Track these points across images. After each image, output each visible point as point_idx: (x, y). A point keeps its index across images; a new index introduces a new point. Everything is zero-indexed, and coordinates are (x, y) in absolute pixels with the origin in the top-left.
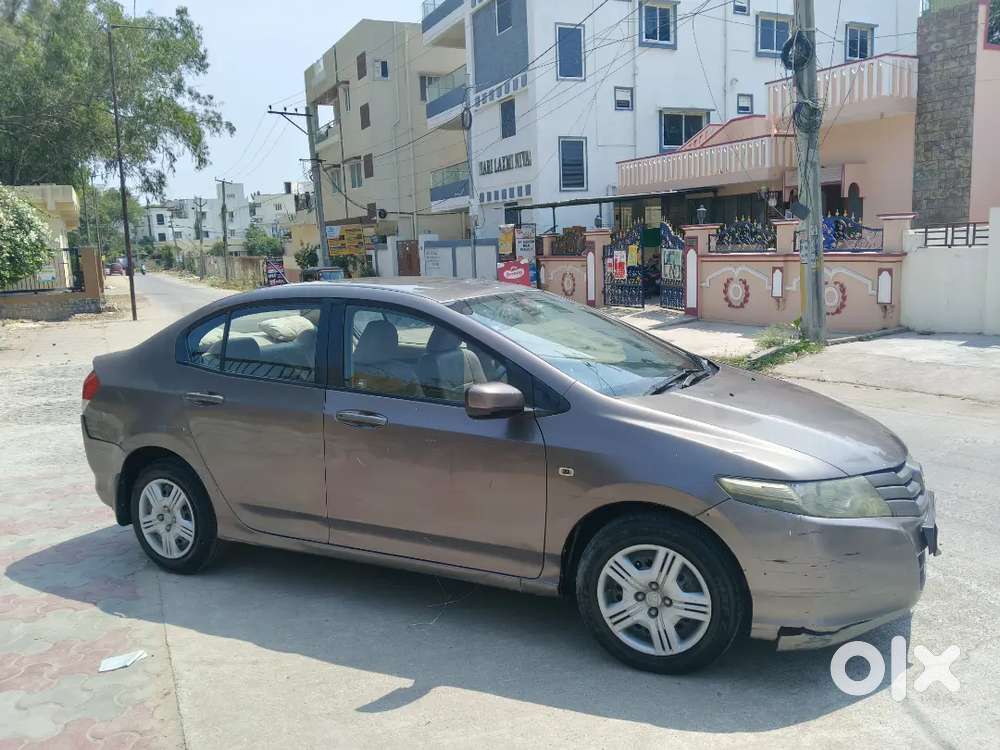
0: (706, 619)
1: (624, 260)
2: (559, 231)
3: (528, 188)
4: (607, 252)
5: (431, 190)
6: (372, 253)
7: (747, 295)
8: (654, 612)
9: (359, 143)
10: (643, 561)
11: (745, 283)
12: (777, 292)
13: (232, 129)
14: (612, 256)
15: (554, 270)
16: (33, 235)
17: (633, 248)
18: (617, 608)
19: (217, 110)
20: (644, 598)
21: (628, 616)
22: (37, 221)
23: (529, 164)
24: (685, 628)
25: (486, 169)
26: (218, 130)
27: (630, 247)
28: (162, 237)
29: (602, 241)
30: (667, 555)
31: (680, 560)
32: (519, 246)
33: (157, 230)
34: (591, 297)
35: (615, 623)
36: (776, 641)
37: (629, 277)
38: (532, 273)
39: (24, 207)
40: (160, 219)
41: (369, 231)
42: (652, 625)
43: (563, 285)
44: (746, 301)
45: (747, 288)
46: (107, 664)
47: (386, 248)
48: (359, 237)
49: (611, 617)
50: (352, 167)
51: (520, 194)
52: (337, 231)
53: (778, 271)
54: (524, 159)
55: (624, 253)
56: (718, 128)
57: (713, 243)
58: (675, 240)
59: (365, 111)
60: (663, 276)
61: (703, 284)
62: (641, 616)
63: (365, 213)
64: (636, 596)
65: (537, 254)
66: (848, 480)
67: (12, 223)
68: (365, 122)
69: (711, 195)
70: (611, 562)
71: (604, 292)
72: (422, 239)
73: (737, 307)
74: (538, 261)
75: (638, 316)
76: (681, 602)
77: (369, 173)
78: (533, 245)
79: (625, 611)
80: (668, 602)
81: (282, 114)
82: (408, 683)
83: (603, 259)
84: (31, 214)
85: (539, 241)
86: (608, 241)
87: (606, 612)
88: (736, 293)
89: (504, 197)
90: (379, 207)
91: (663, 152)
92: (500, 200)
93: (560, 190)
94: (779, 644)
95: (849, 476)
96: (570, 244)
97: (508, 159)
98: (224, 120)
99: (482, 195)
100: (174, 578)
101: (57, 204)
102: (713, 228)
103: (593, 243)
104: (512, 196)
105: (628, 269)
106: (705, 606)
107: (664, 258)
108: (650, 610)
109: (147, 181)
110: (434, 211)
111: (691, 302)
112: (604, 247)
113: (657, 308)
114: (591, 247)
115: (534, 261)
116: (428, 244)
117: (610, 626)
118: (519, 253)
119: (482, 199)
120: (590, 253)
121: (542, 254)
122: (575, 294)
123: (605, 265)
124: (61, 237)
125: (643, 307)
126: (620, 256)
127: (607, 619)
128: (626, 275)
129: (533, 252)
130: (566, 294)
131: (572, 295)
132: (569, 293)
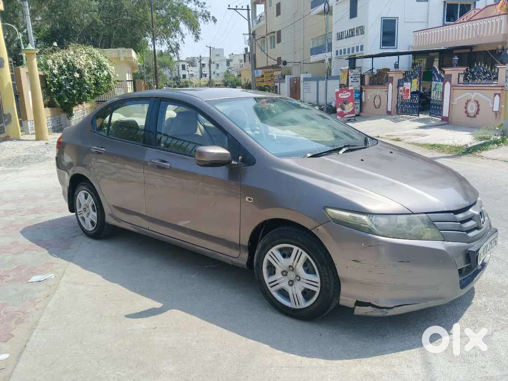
0: (318, 290)
1: (409, 88)
2: (375, 71)
3: (362, 47)
4: (400, 83)
5: (311, 49)
6: (277, 84)
7: (478, 110)
8: (291, 283)
9: (275, 24)
10: (286, 254)
11: (477, 102)
12: (496, 109)
13: (215, 21)
14: (402, 86)
15: (371, 94)
16: (106, 73)
17: (415, 81)
18: (272, 278)
19: (208, 10)
20: (286, 275)
21: (278, 284)
22: (108, 65)
23: (363, 34)
24: (307, 294)
25: (340, 37)
26: (207, 21)
27: (413, 80)
28: (184, 76)
29: (397, 77)
30: (298, 251)
31: (305, 255)
32: (351, 80)
33: (182, 73)
34: (389, 109)
35: (271, 287)
36: (353, 309)
37: (411, 98)
38: (358, 95)
39: (102, 58)
40: (184, 67)
41: (277, 73)
42: (290, 290)
43: (374, 102)
44: (477, 113)
45: (478, 106)
46: (35, 278)
47: (284, 82)
48: (272, 76)
49: (270, 283)
50: (271, 38)
51: (357, 51)
52: (260, 72)
53: (497, 96)
54: (361, 30)
55: (409, 84)
56: (479, 11)
57: (461, 78)
58: (439, 76)
59: (278, 6)
60: (432, 98)
61: (454, 103)
62: (284, 284)
63: (276, 63)
64: (282, 273)
65: (361, 84)
66: (412, 215)
67: (96, 66)
68: (278, 13)
69: (469, 51)
70: (269, 252)
71: (397, 106)
72: (302, 76)
73: (472, 117)
74: (361, 89)
75: (414, 121)
76: (305, 279)
77: (279, 41)
78: (359, 79)
79: (276, 280)
80: (298, 278)
81: (235, 9)
82: (158, 305)
83: (398, 87)
84: (105, 62)
85: (362, 77)
86: (401, 77)
87: (267, 280)
88: (472, 110)
89: (349, 52)
90: (283, 59)
91: (444, 25)
92: (347, 54)
93: (381, 48)
94: (355, 311)
95: (413, 213)
96: (380, 78)
97: (352, 31)
98: (211, 15)
99: (337, 51)
100: (90, 240)
101: (125, 58)
102: (462, 70)
103: (392, 77)
104: (353, 52)
105: (412, 93)
106: (317, 283)
107: (433, 87)
108: (289, 282)
109: (170, 47)
110: (312, 61)
111: (445, 113)
112: (399, 80)
113: (427, 116)
114: (389, 80)
115: (359, 89)
116: (305, 79)
117: (269, 288)
118: (350, 83)
119: (337, 54)
120: (390, 84)
121: (364, 84)
122: (381, 107)
123: (398, 91)
124: (127, 75)
125: (418, 116)
126: (407, 85)
127: (267, 284)
128: (410, 96)
129: (359, 84)
130: (376, 107)
131: (379, 108)
132: (377, 107)
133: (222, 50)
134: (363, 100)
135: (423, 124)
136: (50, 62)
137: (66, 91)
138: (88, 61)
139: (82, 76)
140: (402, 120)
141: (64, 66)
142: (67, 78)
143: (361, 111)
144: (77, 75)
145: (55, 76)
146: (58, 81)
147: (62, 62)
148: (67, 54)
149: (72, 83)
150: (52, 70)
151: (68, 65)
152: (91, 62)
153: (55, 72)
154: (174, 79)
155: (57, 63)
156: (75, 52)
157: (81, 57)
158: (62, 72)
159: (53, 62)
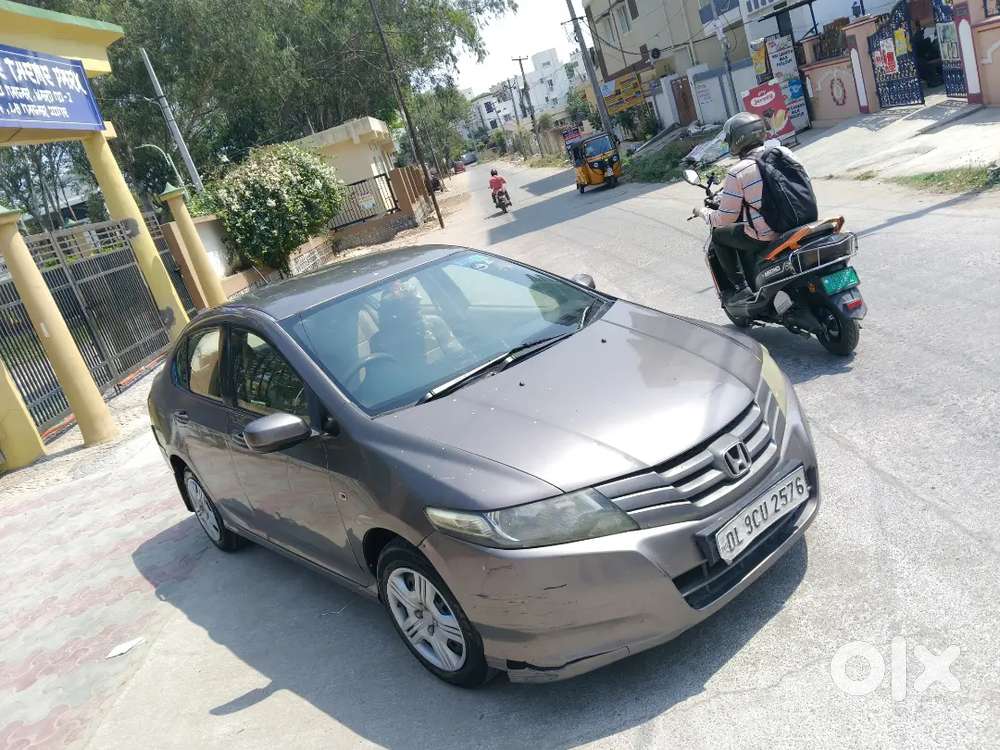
0: (463, 642)
1: (892, 50)
2: (820, 29)
4: (872, 44)
5: (700, 12)
6: (650, 99)
8: (431, 630)
10: (409, 583)
13: (514, 7)
14: (878, 48)
15: (822, 78)
16: (318, 183)
17: (900, 33)
18: (408, 623)
20: (422, 617)
21: (416, 632)
24: (454, 647)
26: (502, 10)
27: (896, 32)
28: (494, 124)
29: (860, 33)
31: (429, 584)
32: (774, 62)
33: (489, 117)
34: (863, 103)
35: (411, 637)
36: (507, 674)
37: (900, 69)
38: (795, 88)
39: (308, 159)
40: (489, 108)
41: (646, 75)
42: (433, 641)
43: (832, 94)
47: (661, 91)
48: (636, 87)
50: (619, 11)
52: (612, 87)
55: (890, 40)
57: (991, 5)
58: (947, 9)
60: (943, 59)
61: (985, 61)
62: (424, 632)
63: (638, 58)
64: (415, 614)
65: (799, 64)
66: (563, 498)
67: (299, 177)
70: (390, 582)
71: (878, 93)
72: (691, 73)
74: (802, 73)
75: (914, 117)
76: (442, 624)
77: (635, 14)
78: (791, 56)
80: (436, 622)
83: (870, 53)
84: (314, 164)
85: (798, 47)
86: (873, 29)
87: (403, 625)
90: (650, 48)
94: (510, 676)
95: (565, 493)
96: (831, 43)
99: (748, 4)
101: (360, 136)
103: (853, 37)
105: (899, 59)
106: (457, 629)
107: (940, 34)
108: (428, 627)
110: (707, 35)
111: (973, 86)
112: (868, 39)
113: (943, 99)
114: (849, 43)
115: (797, 74)
116: (697, 78)
118: (775, 70)
119: (750, 9)
120: (853, 50)
121: (805, 62)
122: (847, 100)
123: (873, 61)
124: (373, 166)
125: (923, 102)
126: (886, 45)
127: (406, 633)
128: (897, 66)
129: (794, 64)
130: (838, 104)
131: (844, 102)
132: (841, 102)
133: (552, 52)
134: (811, 96)
135: (929, 123)
136: (222, 193)
137: (261, 236)
138: (285, 172)
139: (280, 201)
140: (891, 122)
141: (247, 193)
142: (258, 213)
143: (811, 118)
144: (272, 203)
145: (238, 214)
146: (243, 223)
147: (243, 186)
148: (247, 170)
149: (267, 219)
150: (229, 206)
151: (254, 190)
152: (289, 173)
153: (236, 207)
154: (476, 136)
155: (236, 191)
156: (258, 164)
157: (271, 169)
158: (247, 204)
159: (229, 192)
